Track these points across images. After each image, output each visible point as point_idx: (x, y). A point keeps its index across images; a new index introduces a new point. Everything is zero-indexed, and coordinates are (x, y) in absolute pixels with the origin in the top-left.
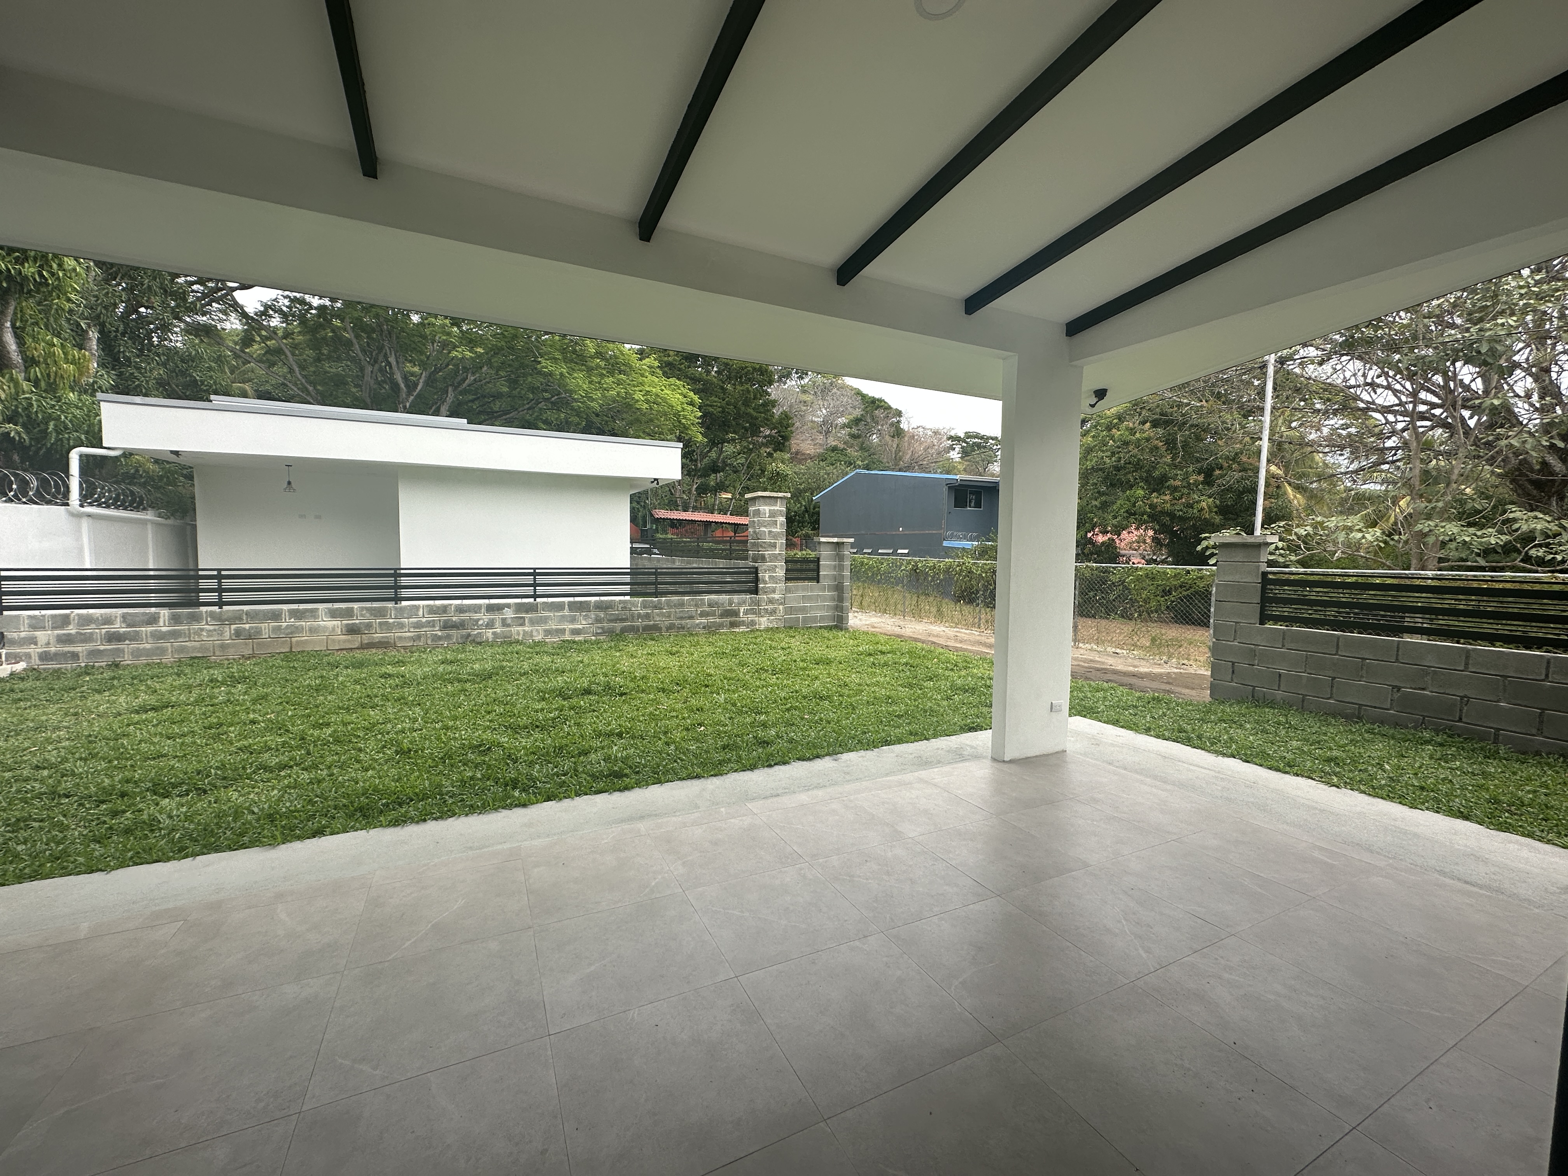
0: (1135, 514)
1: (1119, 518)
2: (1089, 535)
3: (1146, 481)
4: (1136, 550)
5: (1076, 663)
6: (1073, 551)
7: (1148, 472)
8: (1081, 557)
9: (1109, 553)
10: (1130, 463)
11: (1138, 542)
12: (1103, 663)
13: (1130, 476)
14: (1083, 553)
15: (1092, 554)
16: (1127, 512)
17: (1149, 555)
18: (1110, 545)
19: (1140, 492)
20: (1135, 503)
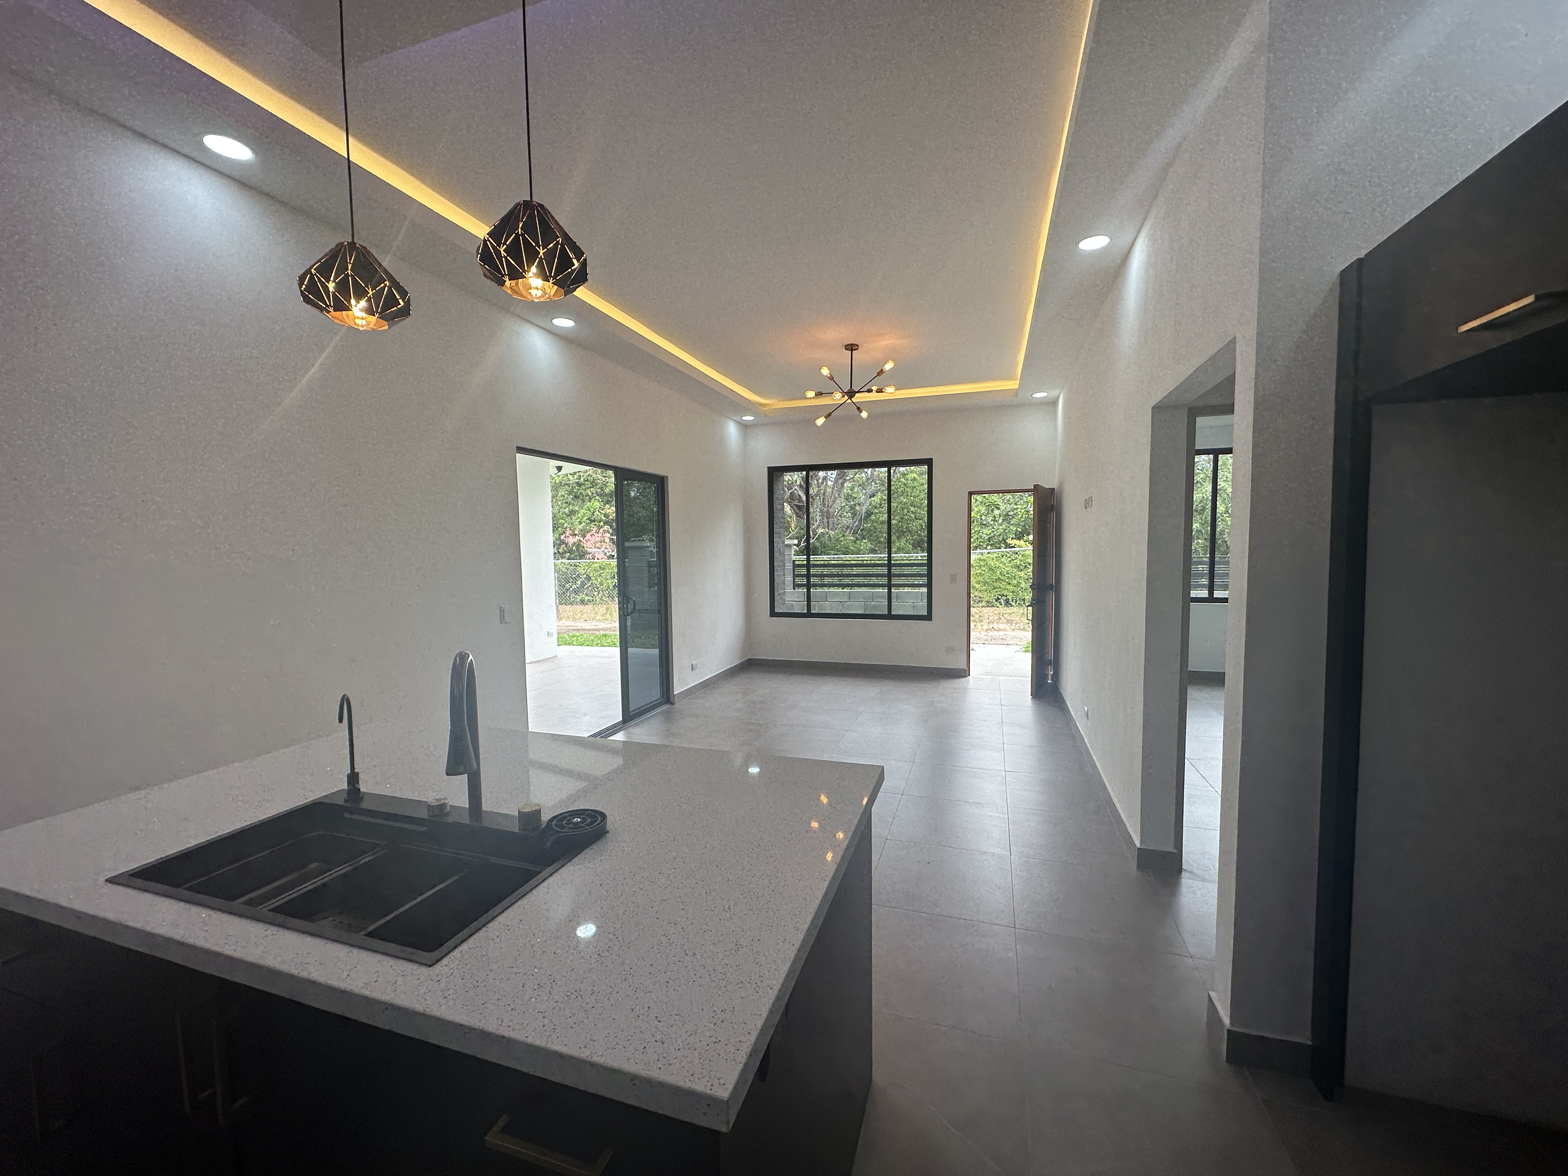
0: (594, 521)
1: (583, 524)
2: (562, 537)
3: (600, 495)
4: (599, 548)
5: (559, 628)
6: (552, 550)
7: (601, 488)
8: (558, 555)
9: (579, 553)
10: (588, 481)
11: (601, 542)
12: (577, 626)
13: (588, 491)
14: (559, 552)
15: (565, 552)
16: (589, 519)
17: (609, 552)
18: (578, 545)
19: (597, 504)
20: (594, 512)
